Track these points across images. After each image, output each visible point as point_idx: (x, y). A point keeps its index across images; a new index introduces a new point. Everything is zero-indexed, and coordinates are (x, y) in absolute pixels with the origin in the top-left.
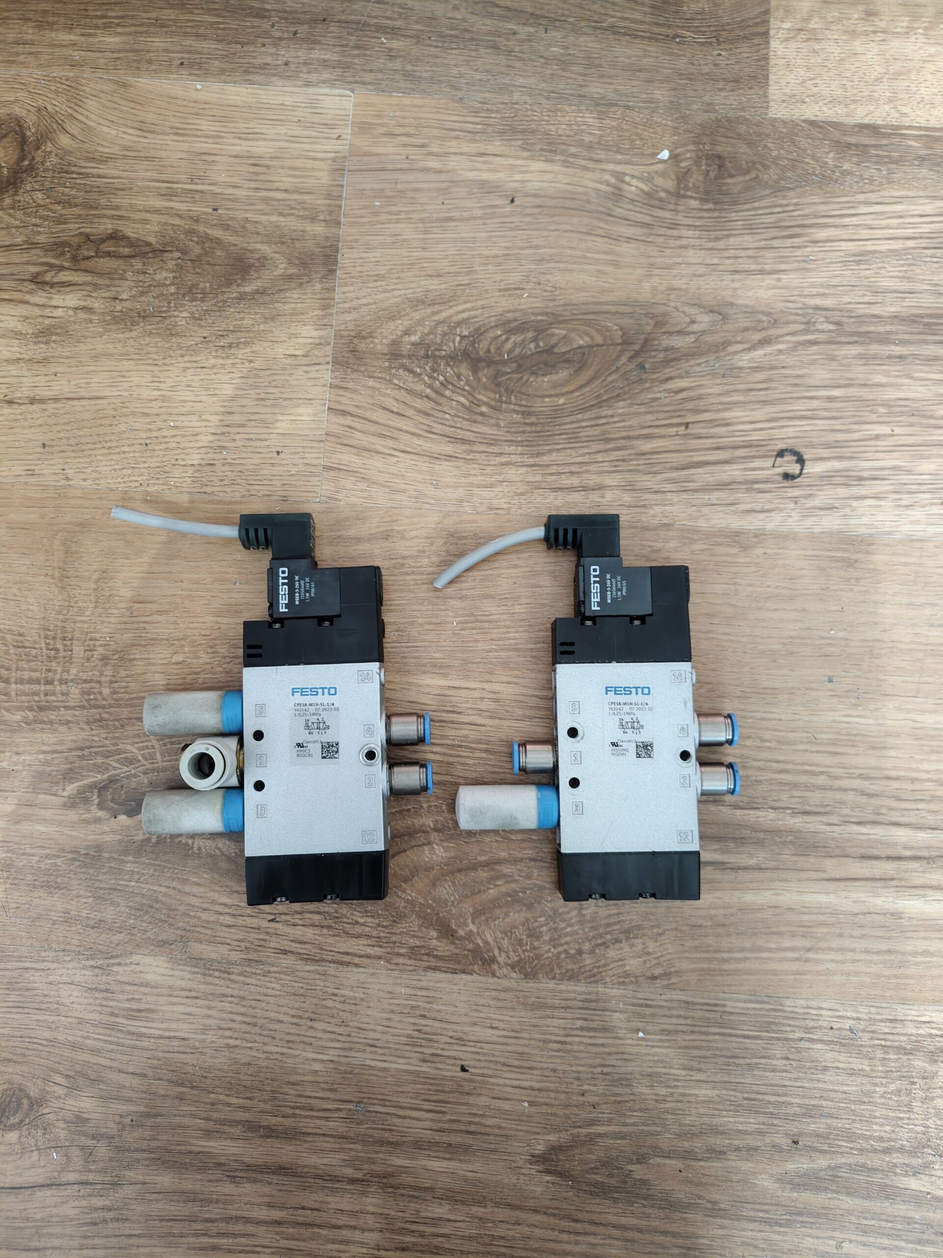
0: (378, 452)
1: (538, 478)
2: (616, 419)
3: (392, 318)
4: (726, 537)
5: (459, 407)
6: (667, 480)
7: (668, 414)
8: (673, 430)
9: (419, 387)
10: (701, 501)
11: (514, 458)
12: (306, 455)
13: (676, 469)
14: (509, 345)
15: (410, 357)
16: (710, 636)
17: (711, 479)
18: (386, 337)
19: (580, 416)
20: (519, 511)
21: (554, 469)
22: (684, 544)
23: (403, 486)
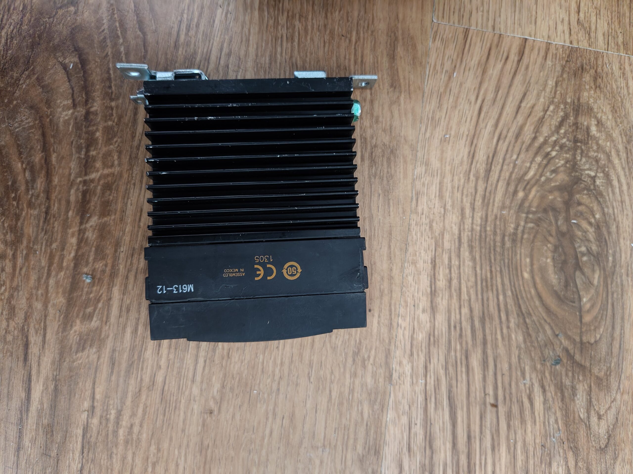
0: (481, 83)
1: (447, 245)
2: (505, 331)
3: (614, 110)
4: (375, 439)
5: (524, 169)
6: (438, 380)
7: (507, 386)
8: (490, 390)
9: (545, 131)
10: (414, 415)
11: (468, 221)
12: (480, 13)
13: (450, 392)
14: (584, 225)
15: (576, 124)
16: (270, 416)
17: (437, 428)
18: (595, 102)
19: (509, 293)
20: (413, 223)
21: (455, 262)
22: (369, 394)
23: (445, 107)
